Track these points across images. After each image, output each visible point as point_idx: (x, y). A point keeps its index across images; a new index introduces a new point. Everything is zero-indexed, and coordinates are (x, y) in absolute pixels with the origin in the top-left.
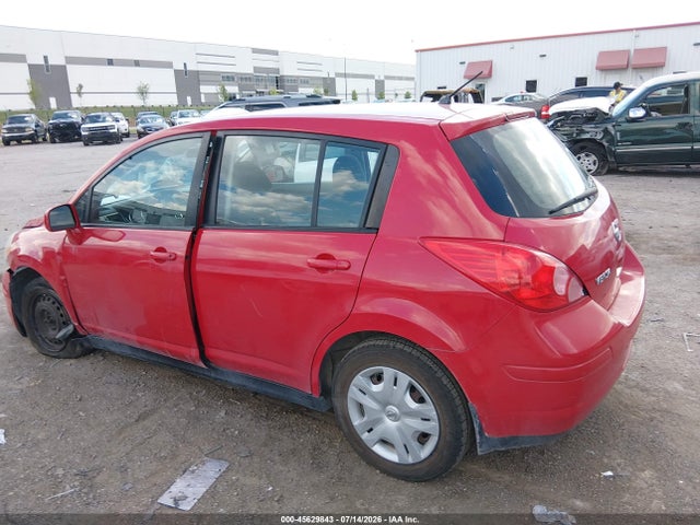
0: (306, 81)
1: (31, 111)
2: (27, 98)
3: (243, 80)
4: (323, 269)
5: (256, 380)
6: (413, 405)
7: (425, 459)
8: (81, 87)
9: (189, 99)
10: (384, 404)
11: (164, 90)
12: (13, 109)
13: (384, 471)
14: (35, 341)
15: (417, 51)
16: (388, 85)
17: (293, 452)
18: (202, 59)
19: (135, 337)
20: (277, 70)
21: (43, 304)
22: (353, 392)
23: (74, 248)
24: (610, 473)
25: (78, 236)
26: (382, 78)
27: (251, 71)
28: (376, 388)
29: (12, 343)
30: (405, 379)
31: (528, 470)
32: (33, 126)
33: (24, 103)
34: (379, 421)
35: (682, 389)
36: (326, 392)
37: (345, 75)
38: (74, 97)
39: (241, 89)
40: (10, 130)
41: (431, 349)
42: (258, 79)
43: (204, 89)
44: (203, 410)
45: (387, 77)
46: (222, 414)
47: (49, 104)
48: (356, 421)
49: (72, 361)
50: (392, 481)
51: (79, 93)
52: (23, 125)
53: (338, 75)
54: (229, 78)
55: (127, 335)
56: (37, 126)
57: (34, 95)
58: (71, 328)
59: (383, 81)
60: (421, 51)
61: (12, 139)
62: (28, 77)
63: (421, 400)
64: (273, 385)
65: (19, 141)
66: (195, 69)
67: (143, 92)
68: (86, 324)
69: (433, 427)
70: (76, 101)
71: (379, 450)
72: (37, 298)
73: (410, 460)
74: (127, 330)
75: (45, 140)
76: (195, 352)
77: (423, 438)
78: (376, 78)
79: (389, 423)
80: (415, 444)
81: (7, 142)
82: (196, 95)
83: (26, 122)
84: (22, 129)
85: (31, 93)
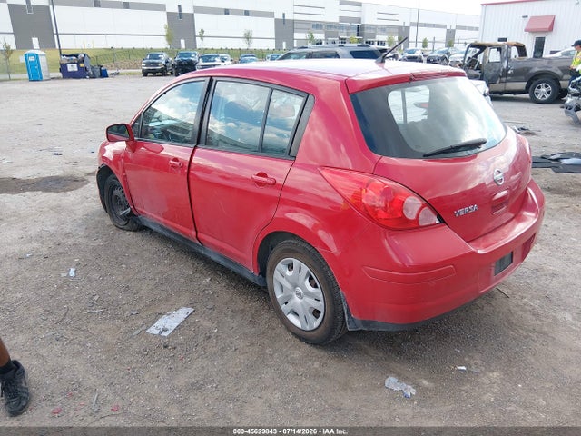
0: (384, 29)
1: (165, 50)
2: (164, 39)
3: (329, 28)
4: (260, 184)
5: (225, 259)
6: (311, 289)
7: (317, 328)
8: (202, 31)
9: (284, 44)
10: (295, 286)
11: (264, 35)
12: (154, 47)
13: (293, 334)
14: (111, 216)
15: (482, 5)
16: (458, 34)
17: (242, 311)
18: (297, 9)
19: (162, 219)
20: (359, 20)
21: (117, 192)
22: (277, 274)
23: (130, 155)
24: (464, 368)
25: (133, 146)
26: (454, 28)
27: (337, 20)
28: (289, 273)
29: (99, 216)
30: (305, 269)
31: (400, 353)
32: (164, 62)
33: (161, 43)
34: (290, 297)
35: (570, 319)
36: (263, 273)
37: (417, 25)
38: (198, 39)
39: (327, 36)
40: (148, 64)
41: (318, 249)
42: (342, 27)
43: (297, 36)
44: (197, 275)
45: (458, 27)
46: (208, 280)
47: (180, 44)
48: (279, 296)
49: (132, 233)
50: (297, 341)
51: (202, 37)
52: (157, 61)
53: (412, 24)
54: (317, 26)
55: (159, 218)
56: (167, 62)
57: (169, 37)
58: (129, 209)
59: (454, 31)
60: (486, 5)
61: (149, 71)
62: (166, 22)
63: (316, 286)
64: (234, 263)
65: (154, 73)
66: (292, 18)
67: (248, 37)
68: (138, 208)
69: (320, 306)
70: (200, 44)
71: (291, 318)
72: (113, 187)
73: (308, 328)
74: (159, 214)
75: (172, 74)
76: (194, 233)
77: (316, 313)
78: (448, 27)
79: (297, 299)
80: (311, 317)
81: (145, 74)
82: (290, 40)
83: (159, 58)
84: (156, 64)
85: (167, 35)
